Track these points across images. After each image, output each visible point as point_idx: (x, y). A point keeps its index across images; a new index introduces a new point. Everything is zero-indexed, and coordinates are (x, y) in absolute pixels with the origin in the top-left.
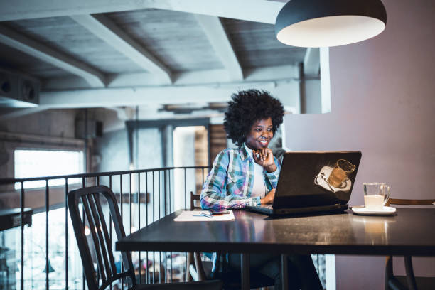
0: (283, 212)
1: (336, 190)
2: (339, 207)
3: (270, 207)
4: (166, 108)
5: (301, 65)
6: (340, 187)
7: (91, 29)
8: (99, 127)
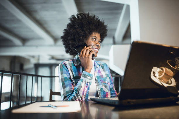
0: (129, 102)
1: (166, 85)
2: (173, 99)
3: (117, 99)
4: (53, 58)
5: (114, 38)
6: (167, 83)
7: (15, 14)
8: (22, 66)
